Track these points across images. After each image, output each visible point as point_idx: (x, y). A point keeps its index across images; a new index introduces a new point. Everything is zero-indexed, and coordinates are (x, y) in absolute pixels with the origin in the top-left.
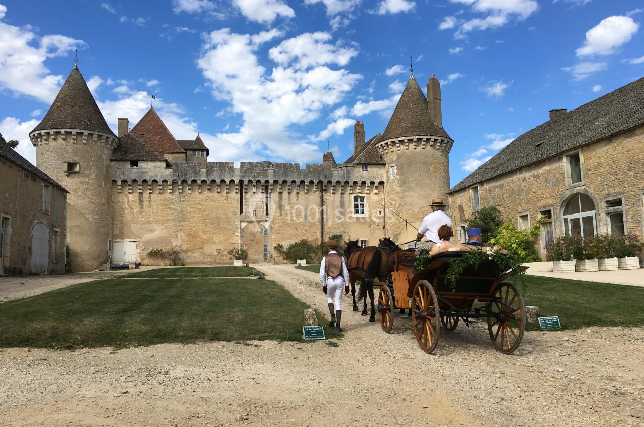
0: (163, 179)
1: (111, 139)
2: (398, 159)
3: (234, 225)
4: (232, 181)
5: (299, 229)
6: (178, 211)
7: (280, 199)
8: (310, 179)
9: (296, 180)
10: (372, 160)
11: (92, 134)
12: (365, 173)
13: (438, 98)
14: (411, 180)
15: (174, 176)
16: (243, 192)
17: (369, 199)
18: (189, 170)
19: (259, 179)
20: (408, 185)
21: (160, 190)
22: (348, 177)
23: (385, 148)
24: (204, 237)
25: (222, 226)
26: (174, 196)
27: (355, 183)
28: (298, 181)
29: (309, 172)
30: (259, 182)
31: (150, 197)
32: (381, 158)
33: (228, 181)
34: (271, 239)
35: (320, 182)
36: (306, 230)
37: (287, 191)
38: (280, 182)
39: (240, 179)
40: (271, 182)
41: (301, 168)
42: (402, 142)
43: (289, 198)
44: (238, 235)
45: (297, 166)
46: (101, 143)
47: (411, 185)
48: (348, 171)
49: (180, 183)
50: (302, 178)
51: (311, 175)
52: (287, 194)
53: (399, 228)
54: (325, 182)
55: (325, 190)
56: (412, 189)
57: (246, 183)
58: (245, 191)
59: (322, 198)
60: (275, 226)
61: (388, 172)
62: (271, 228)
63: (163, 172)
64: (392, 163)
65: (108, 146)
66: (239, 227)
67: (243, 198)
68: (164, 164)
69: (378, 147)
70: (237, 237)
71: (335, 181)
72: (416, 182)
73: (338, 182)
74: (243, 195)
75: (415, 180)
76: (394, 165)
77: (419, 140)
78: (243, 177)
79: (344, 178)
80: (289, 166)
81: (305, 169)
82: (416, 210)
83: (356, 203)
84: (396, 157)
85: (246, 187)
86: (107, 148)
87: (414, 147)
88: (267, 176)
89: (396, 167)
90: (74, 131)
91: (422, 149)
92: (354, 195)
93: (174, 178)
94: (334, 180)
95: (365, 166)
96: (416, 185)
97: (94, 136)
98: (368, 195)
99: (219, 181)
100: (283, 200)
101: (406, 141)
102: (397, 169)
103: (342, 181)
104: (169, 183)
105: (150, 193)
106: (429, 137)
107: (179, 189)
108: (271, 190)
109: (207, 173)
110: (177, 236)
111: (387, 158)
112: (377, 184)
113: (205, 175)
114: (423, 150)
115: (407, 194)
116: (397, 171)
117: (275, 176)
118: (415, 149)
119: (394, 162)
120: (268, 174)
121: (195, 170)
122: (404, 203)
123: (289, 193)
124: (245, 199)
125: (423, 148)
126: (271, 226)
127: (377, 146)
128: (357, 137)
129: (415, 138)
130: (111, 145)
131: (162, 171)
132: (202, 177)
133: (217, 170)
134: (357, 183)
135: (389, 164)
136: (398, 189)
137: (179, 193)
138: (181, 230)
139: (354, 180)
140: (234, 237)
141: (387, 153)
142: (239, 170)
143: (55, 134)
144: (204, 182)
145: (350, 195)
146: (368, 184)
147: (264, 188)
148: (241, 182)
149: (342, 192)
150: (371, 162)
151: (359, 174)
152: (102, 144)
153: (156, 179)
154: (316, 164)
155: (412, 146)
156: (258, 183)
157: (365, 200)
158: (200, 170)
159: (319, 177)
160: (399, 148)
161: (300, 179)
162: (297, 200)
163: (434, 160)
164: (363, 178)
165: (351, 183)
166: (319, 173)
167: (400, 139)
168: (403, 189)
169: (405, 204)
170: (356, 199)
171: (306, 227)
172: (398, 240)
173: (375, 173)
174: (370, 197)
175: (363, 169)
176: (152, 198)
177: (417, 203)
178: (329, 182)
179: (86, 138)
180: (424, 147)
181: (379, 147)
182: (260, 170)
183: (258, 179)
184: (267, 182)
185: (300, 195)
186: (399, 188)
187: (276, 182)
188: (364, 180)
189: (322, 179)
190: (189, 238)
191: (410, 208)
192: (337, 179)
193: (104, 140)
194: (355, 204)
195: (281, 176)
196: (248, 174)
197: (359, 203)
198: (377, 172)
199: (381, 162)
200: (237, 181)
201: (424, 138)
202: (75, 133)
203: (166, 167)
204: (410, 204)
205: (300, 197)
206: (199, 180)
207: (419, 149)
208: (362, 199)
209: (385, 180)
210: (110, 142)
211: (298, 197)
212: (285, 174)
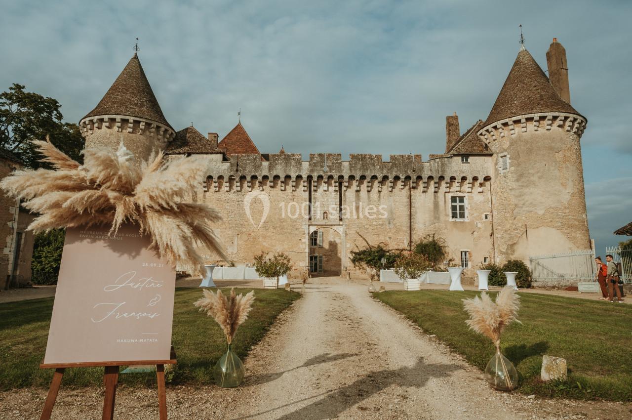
0: (219, 175)
1: (163, 129)
2: (511, 144)
3: (300, 230)
4: (299, 177)
5: (381, 236)
6: (236, 212)
7: (358, 198)
8: (394, 174)
9: (377, 175)
10: (474, 150)
11: (139, 122)
12: (465, 166)
13: (564, 67)
14: (531, 171)
15: (231, 171)
16: (312, 190)
17: (471, 198)
18: (249, 163)
19: (332, 174)
20: (527, 179)
21: (215, 187)
22: (443, 171)
23: (492, 133)
24: (265, 244)
25: (286, 231)
26: (231, 195)
27: (453, 179)
28: (380, 176)
29: (394, 165)
30: (331, 177)
31: (204, 195)
32: (486, 147)
33: (294, 176)
34: (346, 247)
35: (408, 178)
36: (390, 238)
37: (366, 189)
38: (358, 178)
39: (308, 173)
40: (346, 177)
41: (383, 161)
42: (517, 122)
43: (369, 197)
44: (305, 243)
45: (379, 157)
46: (150, 132)
47: (532, 178)
48: (443, 164)
49: (237, 179)
50: (385, 172)
51: (396, 169)
52: (367, 192)
53: (516, 236)
54: (414, 177)
55: (414, 188)
56: (534, 184)
57: (315, 179)
58: (315, 188)
59: (410, 197)
60: (350, 232)
61: (496, 164)
62: (346, 235)
63: (219, 167)
64: (502, 152)
65: (160, 137)
66: (307, 232)
67: (312, 198)
68: (220, 157)
69: (481, 134)
70: (304, 245)
71: (427, 176)
72: (539, 174)
73: (430, 178)
74: (312, 194)
75: (538, 172)
76: (505, 153)
77: (543, 118)
78: (312, 171)
79: (439, 173)
80: (369, 158)
81: (389, 161)
82: (541, 212)
83: (454, 204)
84: (508, 143)
85: (316, 184)
86: (159, 140)
87: (536, 128)
88: (342, 170)
89: (508, 156)
90: (118, 118)
91: (546, 131)
92: (452, 194)
93: (232, 173)
94: (425, 175)
95: (465, 156)
96: (540, 178)
97: (141, 123)
98: (469, 194)
99: (284, 176)
100: (362, 200)
101: (523, 121)
102: (510, 159)
103: (436, 176)
104: (226, 179)
105: (205, 191)
106: (556, 114)
107: (237, 186)
108: (347, 187)
109: (270, 167)
110: (233, 243)
111: (493, 148)
112: (481, 180)
113: (267, 170)
114: (548, 132)
115: (526, 190)
116: (510, 161)
117: (351, 170)
118: (536, 130)
119: (505, 150)
120: (342, 168)
121: (255, 164)
122: (522, 202)
123: (369, 191)
124: (315, 198)
125: (548, 130)
126: (346, 231)
127: (479, 133)
128: (450, 130)
129: (536, 116)
130: (164, 136)
131: (218, 165)
132: (264, 172)
133: (281, 164)
134: (455, 179)
135: (498, 153)
136: (514, 185)
137: (237, 191)
138: (238, 235)
139: (451, 175)
140: (301, 245)
141: (495, 140)
142: (308, 163)
143: (98, 122)
144: (265, 178)
145: (447, 194)
146: (470, 179)
147: (337, 184)
148: (310, 178)
149: (436, 189)
150: (473, 152)
151: (456, 167)
152: (152, 134)
153: (212, 174)
154: (402, 156)
155: (531, 126)
156: (330, 179)
157: (466, 200)
158: (261, 164)
159: (406, 172)
160: (512, 132)
161: (382, 173)
162: (379, 200)
163: (564, 146)
164: (463, 172)
165: (447, 179)
166: (406, 166)
167: (514, 118)
168: (520, 183)
169: (524, 204)
170: (454, 199)
171: (390, 234)
172: (514, 251)
173: (479, 165)
174: (472, 198)
175: (463, 160)
176: (207, 196)
177: (541, 203)
178: (419, 178)
179: (132, 125)
180: (549, 127)
181: (483, 134)
182: (333, 163)
183: (330, 174)
184: (341, 177)
185: (382, 194)
186: (513, 183)
187: (352, 178)
188: (464, 175)
189: (409, 173)
190: (247, 245)
191: (531, 209)
192: (429, 174)
193: (153, 130)
194: (453, 206)
195: (358, 170)
196: (318, 168)
197: (458, 204)
198: (481, 165)
199: (486, 152)
200: (305, 177)
201: (550, 115)
202: (120, 120)
203: (223, 161)
204: (531, 203)
205: (382, 197)
206: (260, 176)
207: (542, 131)
208: (462, 200)
209: (491, 174)
210: (162, 133)
211: (379, 197)
212: (364, 167)
